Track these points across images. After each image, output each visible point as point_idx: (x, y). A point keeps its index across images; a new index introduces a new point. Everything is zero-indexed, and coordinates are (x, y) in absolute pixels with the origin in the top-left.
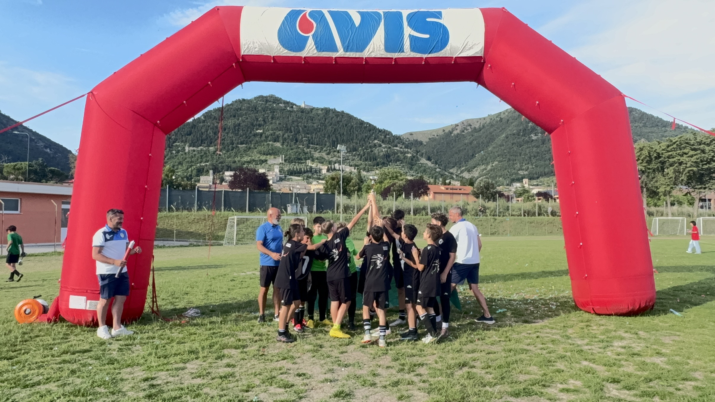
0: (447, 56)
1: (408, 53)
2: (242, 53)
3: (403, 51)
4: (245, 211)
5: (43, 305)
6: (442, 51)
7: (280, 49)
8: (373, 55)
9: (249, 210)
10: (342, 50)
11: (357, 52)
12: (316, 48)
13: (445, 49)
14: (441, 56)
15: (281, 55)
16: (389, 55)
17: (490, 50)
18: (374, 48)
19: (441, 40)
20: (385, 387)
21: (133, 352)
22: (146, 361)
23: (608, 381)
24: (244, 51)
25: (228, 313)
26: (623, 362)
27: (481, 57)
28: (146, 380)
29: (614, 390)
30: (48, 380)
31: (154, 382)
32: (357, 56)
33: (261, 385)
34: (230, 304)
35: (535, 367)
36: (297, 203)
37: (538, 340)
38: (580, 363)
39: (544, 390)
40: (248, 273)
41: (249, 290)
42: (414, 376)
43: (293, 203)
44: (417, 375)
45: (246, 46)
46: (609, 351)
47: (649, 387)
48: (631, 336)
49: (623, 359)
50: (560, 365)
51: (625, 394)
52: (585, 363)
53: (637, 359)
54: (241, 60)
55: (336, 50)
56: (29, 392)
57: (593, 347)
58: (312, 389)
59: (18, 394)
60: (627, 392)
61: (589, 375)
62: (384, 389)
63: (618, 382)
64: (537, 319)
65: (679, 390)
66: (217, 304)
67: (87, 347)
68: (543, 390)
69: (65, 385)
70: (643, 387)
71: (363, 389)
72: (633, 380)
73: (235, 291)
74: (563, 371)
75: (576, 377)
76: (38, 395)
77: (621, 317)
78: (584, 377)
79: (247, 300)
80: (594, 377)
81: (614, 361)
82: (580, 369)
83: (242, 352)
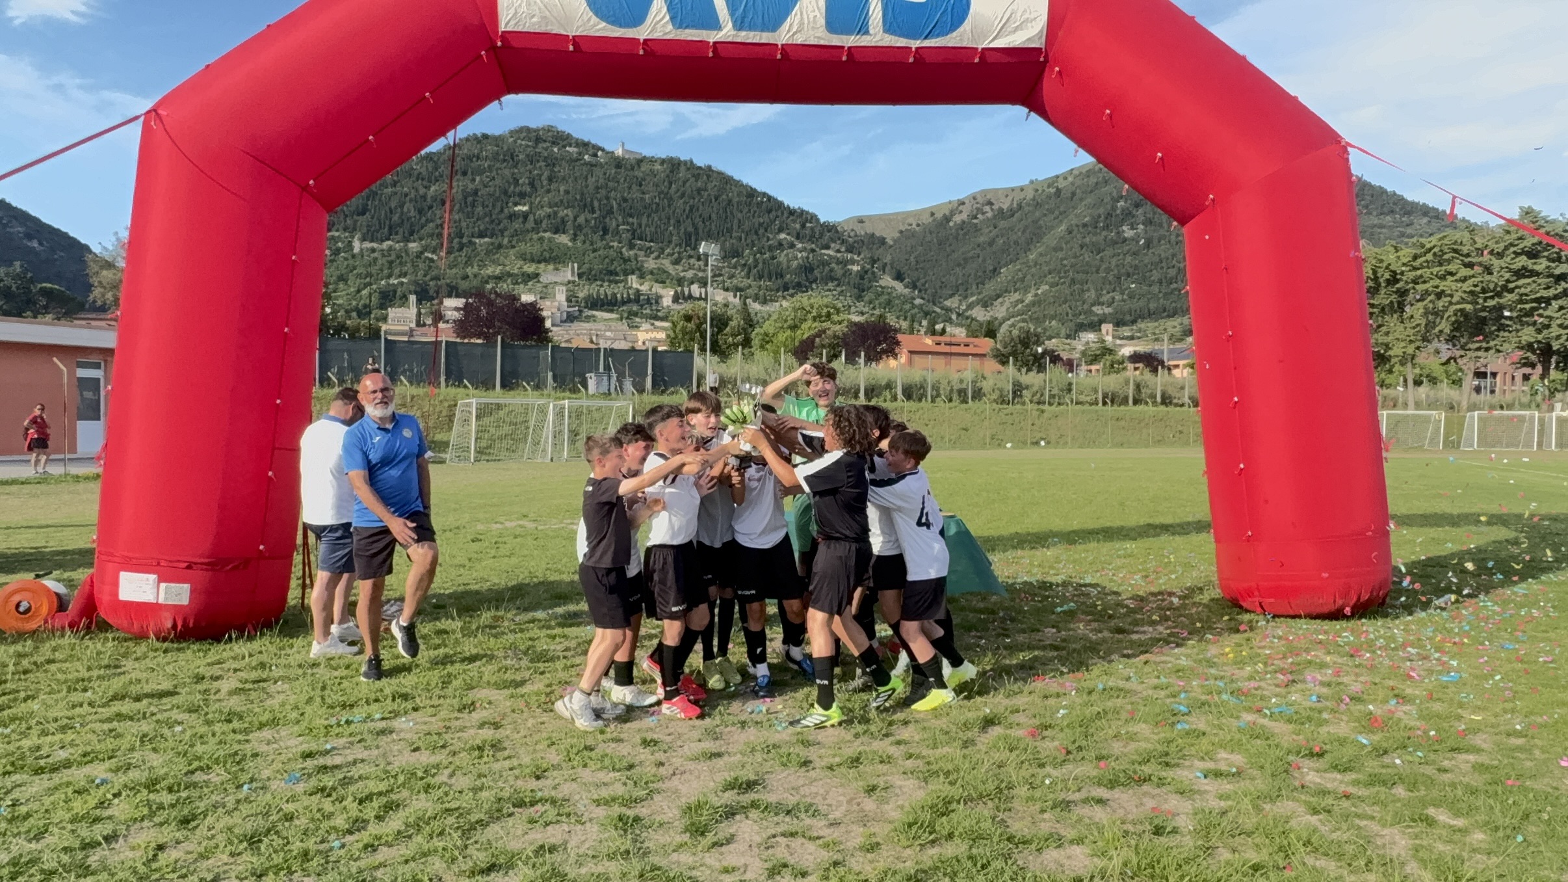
0: (964, 44)
1: (878, 38)
2: (502, 27)
3: (867, 33)
4: (494, 387)
5: (57, 594)
6: (955, 34)
7: (589, 20)
8: (799, 40)
9: (503, 386)
10: (730, 25)
11: (762, 31)
12: (672, 19)
13: (961, 29)
14: (950, 45)
15: (592, 33)
16: (835, 40)
17: (1061, 33)
18: (801, 23)
19: (953, 9)
20: (831, 768)
21: (270, 696)
22: (302, 714)
23: (1298, 753)
24: (506, 22)
25: (475, 611)
26: (1325, 716)
27: (1038, 50)
28: (309, 755)
29: (1312, 773)
30: (88, 757)
31: (329, 761)
32: (763, 41)
33: (564, 765)
34: (477, 592)
35: (1144, 726)
36: (610, 369)
37: (1147, 669)
38: (1238, 718)
39: (1168, 774)
40: (508, 524)
41: (514, 561)
42: (891, 744)
43: (601, 369)
44: (899, 743)
45: (512, 11)
46: (1296, 692)
47: (1383, 767)
48: (1340, 661)
49: (1326, 708)
50: (1199, 722)
51: (1335, 780)
52: (1248, 717)
53: (1357, 708)
54: (499, 44)
55: (716, 25)
56: (47, 784)
57: (1262, 684)
58: (674, 774)
59: (23, 788)
60: (1339, 776)
61: (1259, 742)
62: (829, 773)
63: (1321, 755)
64: (1143, 626)
65: (1445, 771)
66: (447, 592)
67: (166, 685)
68: (1164, 774)
69: (129, 767)
70: (1372, 765)
71: (784, 774)
72: (1349, 752)
73: (483, 564)
74: (1204, 734)
75: (1234, 746)
76: (70, 790)
77: (1318, 621)
78: (1249, 746)
79: (514, 583)
80: (1269, 746)
81: (1309, 712)
82: (1239, 730)
83: (512, 696)
